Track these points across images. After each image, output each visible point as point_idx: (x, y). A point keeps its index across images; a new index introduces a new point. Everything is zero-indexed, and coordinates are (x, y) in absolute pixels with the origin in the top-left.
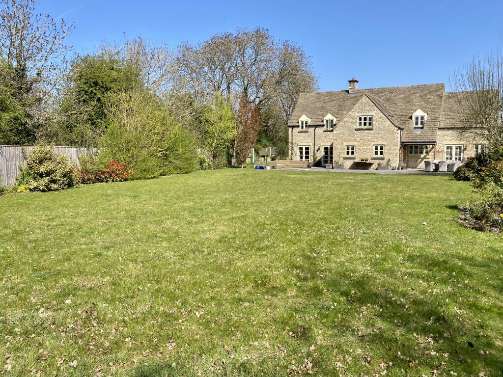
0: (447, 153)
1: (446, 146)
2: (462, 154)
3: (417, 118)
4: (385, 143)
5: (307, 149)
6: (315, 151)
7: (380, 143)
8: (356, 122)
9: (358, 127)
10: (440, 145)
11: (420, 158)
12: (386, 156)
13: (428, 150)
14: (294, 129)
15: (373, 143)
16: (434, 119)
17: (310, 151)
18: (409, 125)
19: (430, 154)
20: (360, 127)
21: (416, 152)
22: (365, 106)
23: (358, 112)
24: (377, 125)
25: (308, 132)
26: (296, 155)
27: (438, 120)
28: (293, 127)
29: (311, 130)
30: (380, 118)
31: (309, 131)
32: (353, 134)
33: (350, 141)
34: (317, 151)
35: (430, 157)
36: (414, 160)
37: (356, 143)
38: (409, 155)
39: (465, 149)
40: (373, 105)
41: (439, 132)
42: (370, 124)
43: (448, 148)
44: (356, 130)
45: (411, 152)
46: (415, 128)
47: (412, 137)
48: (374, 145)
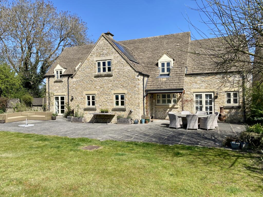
0: (197, 102)
1: (195, 94)
2: (213, 103)
3: (163, 65)
4: (125, 91)
5: (62, 98)
6: (70, 101)
7: (121, 91)
8: (95, 67)
9: (97, 73)
10: (188, 93)
11: (169, 108)
12: (127, 107)
13: (176, 99)
14: (50, 79)
15: (113, 92)
16: (181, 65)
17: (65, 101)
18: (155, 72)
19: (178, 103)
20: (99, 74)
21: (164, 102)
22: (103, 49)
23: (97, 56)
24: (117, 70)
25: (62, 82)
26: (53, 105)
27: (185, 66)
28: (49, 77)
29: (65, 79)
30: (119, 62)
31: (63, 80)
32: (92, 82)
33: (90, 89)
34: (71, 101)
35: (178, 106)
36: (162, 110)
37: (96, 92)
38: (157, 104)
39: (216, 97)
40: (111, 47)
41: (187, 79)
42: (109, 70)
43: (197, 96)
44: (95, 77)
45: (158, 101)
46: (161, 75)
47: (157, 84)
48: (114, 94)
